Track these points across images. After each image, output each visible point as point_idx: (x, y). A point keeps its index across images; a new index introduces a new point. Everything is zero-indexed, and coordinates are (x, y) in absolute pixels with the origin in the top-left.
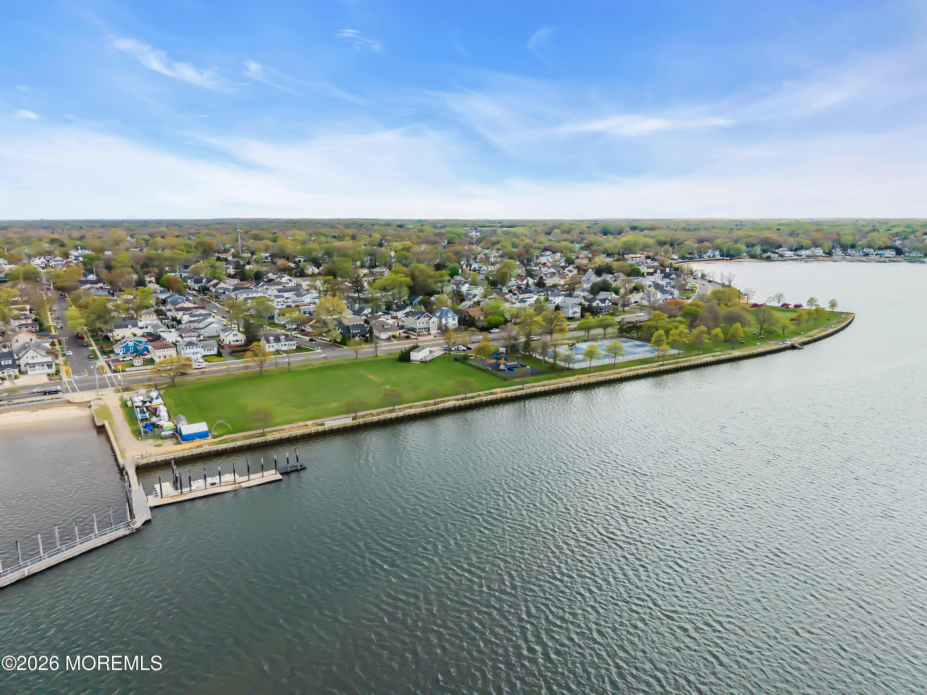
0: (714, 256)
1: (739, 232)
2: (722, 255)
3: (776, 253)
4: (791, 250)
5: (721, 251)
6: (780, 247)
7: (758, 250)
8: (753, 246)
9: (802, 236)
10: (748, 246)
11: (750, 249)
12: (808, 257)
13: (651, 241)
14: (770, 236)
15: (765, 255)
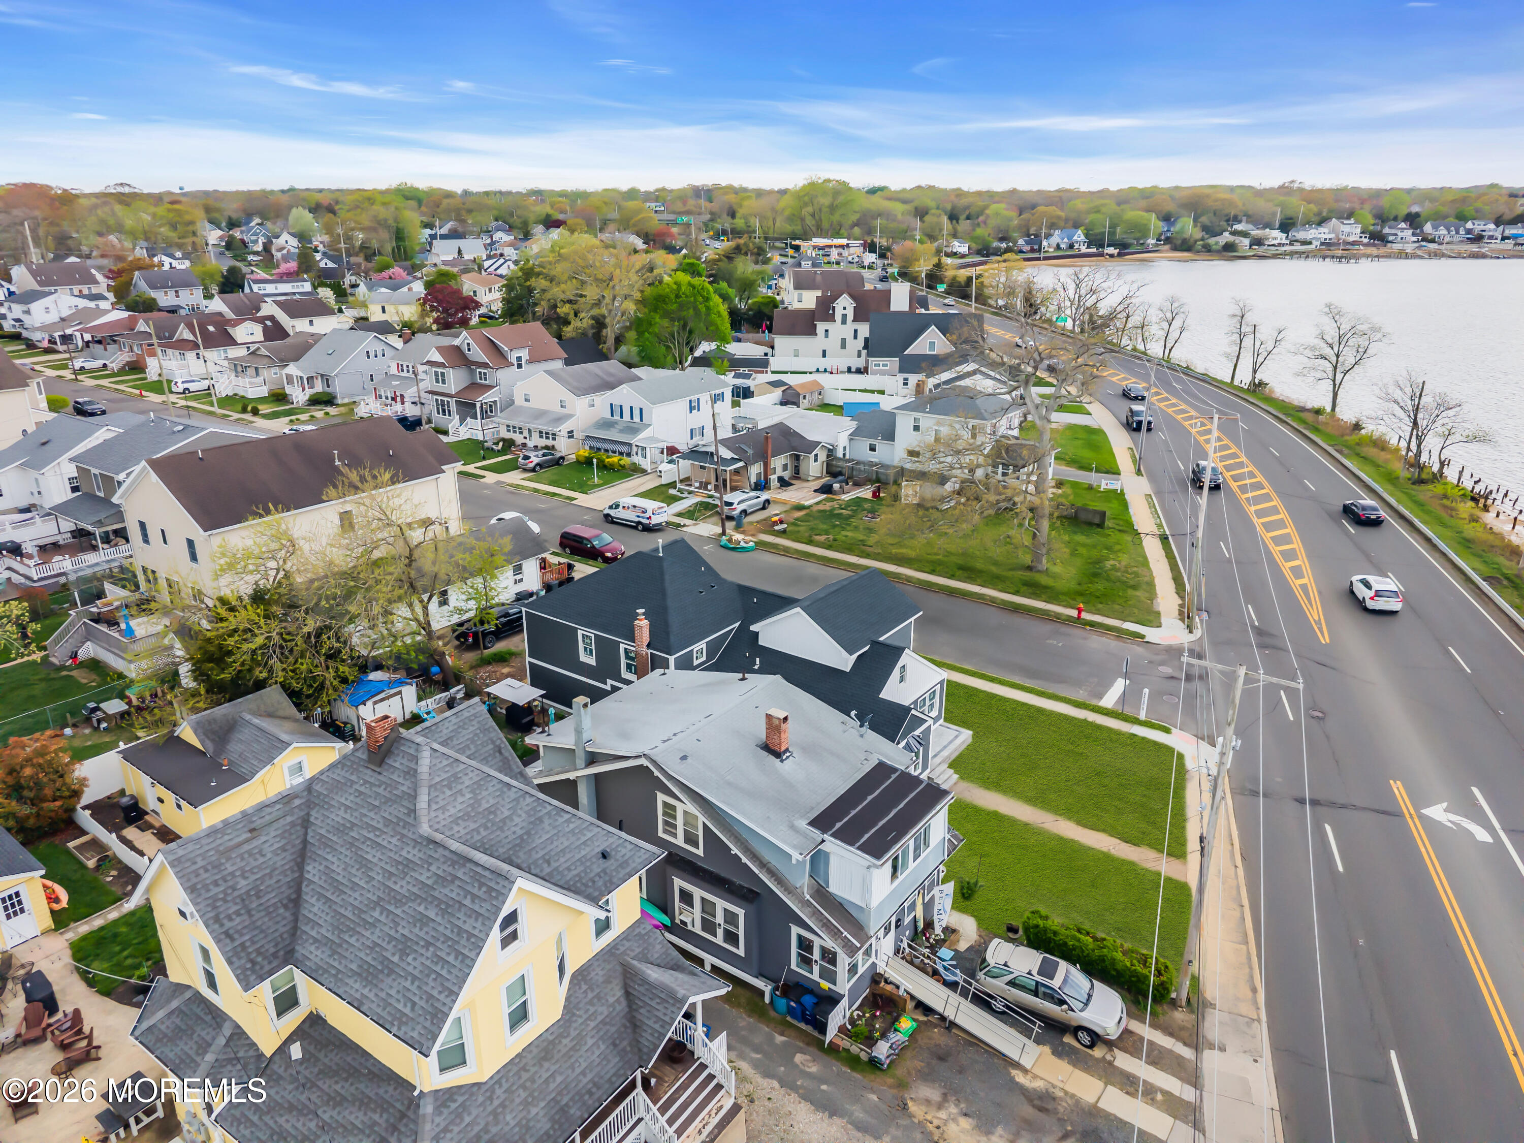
0: (1071, 246)
2: (1094, 243)
3: (1242, 234)
5: (1090, 232)
7: (1187, 226)
12: (1327, 244)
15: (1217, 243)
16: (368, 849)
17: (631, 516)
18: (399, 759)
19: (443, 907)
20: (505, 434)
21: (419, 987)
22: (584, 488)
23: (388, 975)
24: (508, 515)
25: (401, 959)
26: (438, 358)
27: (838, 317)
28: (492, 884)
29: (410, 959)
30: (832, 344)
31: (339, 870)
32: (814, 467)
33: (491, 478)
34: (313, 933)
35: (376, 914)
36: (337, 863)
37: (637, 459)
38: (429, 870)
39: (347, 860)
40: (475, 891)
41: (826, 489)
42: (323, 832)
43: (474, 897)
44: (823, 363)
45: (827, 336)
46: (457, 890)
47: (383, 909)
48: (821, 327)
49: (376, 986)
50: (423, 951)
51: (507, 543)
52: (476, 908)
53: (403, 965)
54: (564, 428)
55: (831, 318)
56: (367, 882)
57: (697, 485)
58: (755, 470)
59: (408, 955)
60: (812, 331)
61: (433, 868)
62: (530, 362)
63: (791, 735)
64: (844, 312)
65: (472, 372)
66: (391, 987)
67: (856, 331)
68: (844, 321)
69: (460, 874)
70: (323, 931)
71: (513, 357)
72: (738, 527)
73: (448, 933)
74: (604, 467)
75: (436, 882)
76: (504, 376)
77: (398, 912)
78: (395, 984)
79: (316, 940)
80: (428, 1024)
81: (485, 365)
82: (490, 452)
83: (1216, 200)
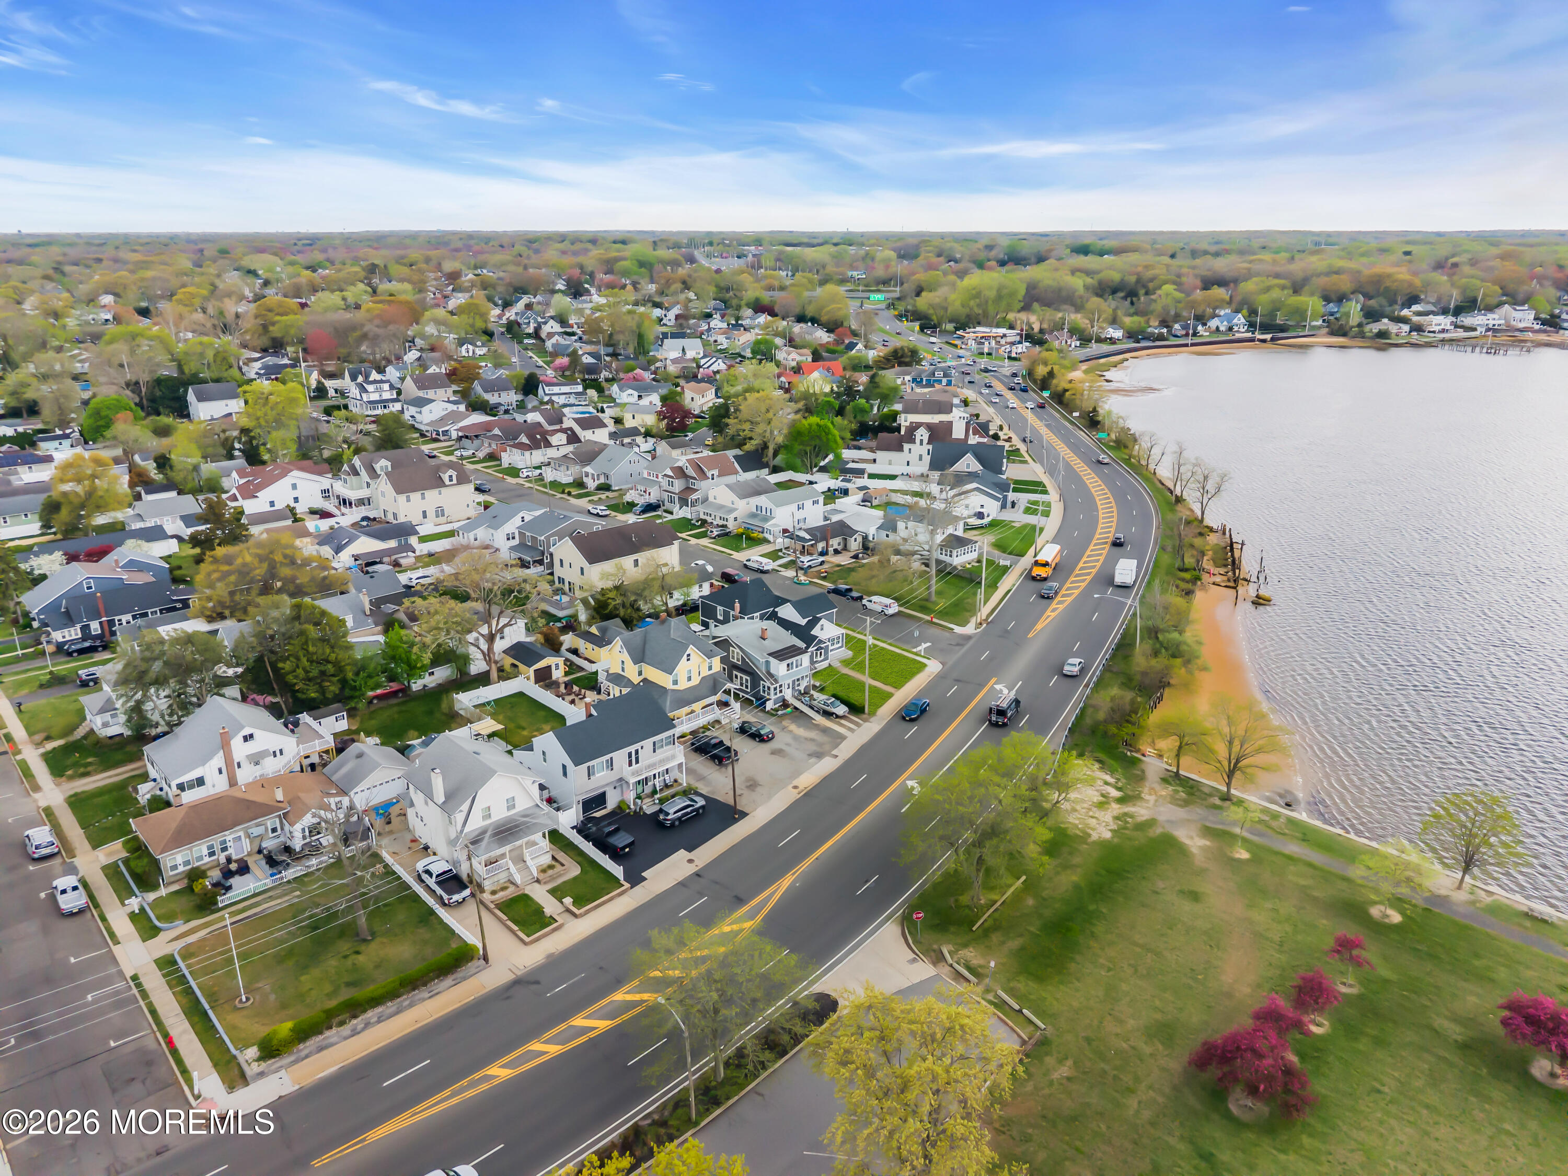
0: (1230, 329)
1: (1314, 259)
2: (1252, 326)
3: (1404, 320)
4: (1445, 312)
5: (1253, 312)
6: (1413, 300)
7: (1354, 310)
8: (1341, 299)
9: (1467, 269)
10: (1327, 299)
11: (1332, 307)
12: (1493, 330)
13: (1078, 283)
14: (1390, 270)
15: (1375, 328)
17: (755, 566)
20: (702, 517)
22: (738, 549)
24: (700, 562)
26: (671, 474)
27: (918, 441)
30: (914, 458)
32: (855, 545)
33: (694, 541)
37: (767, 536)
41: (856, 557)
44: (906, 470)
48: (906, 446)
51: (696, 576)
54: (732, 516)
55: (913, 441)
57: (791, 551)
58: (821, 546)
60: (899, 448)
62: (719, 476)
63: (768, 634)
64: (921, 438)
65: (687, 482)
67: (929, 450)
68: (921, 443)
71: (709, 474)
72: (805, 574)
74: (749, 538)
76: (703, 485)
81: (694, 478)
82: (694, 527)
83: (1396, 281)
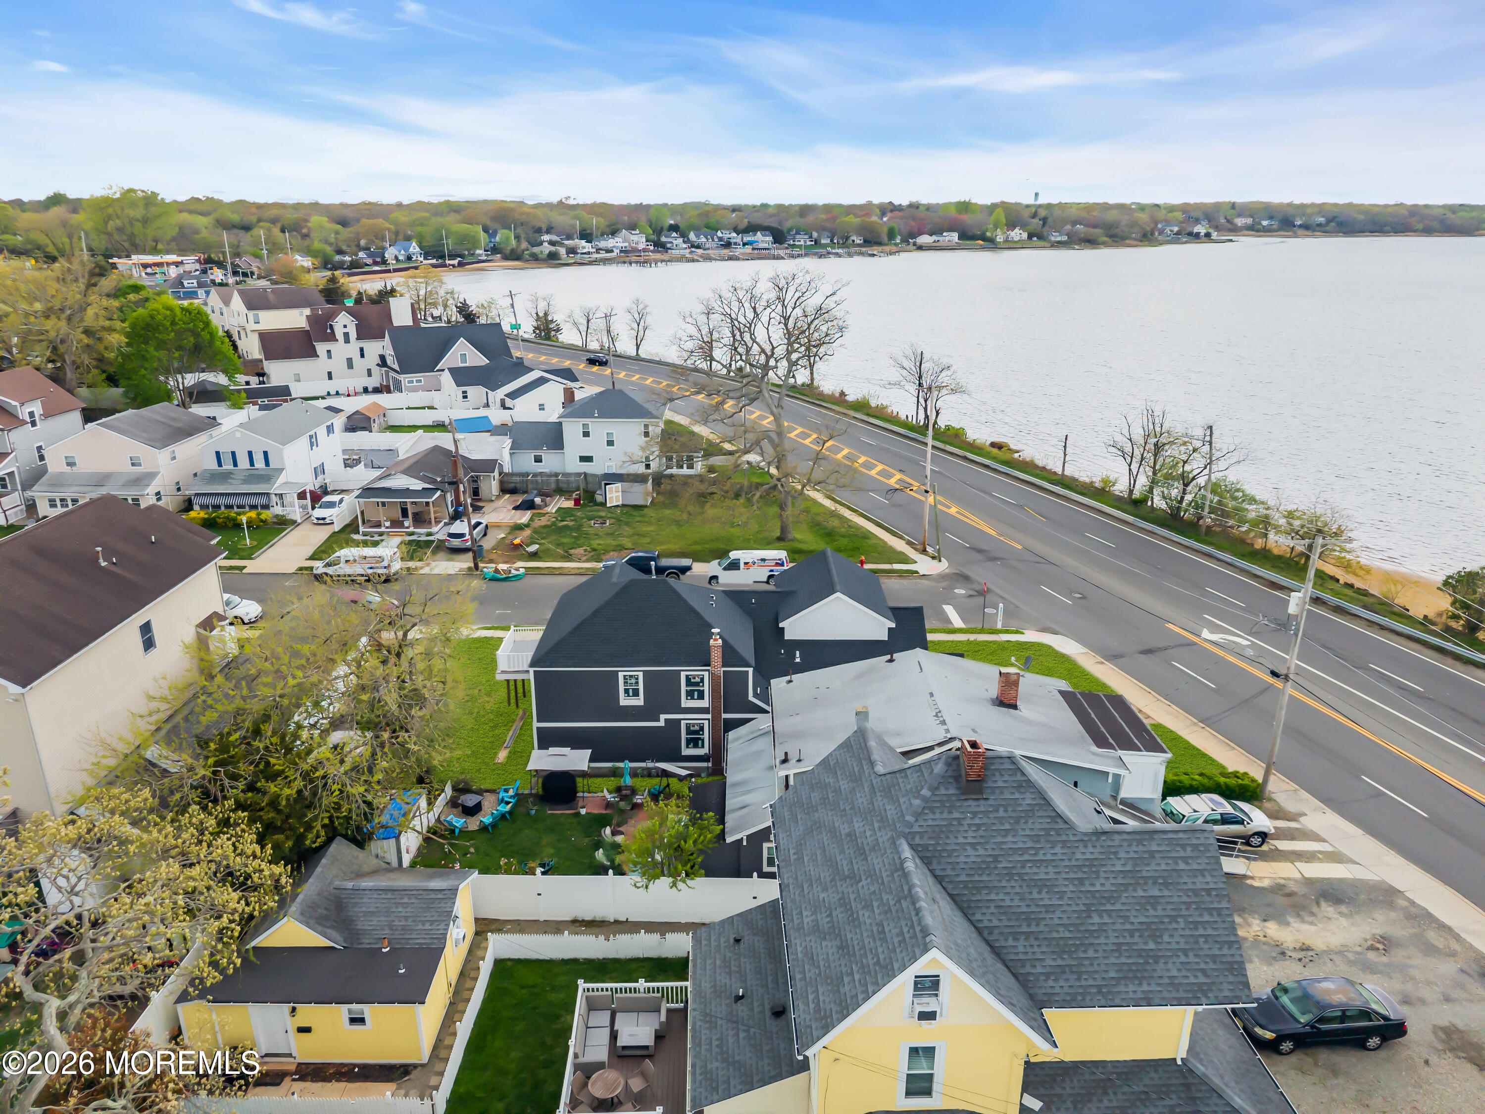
0: (409, 258)
7: (510, 237)
12: (624, 251)
15: (544, 250)
16: (1035, 870)
17: (359, 569)
18: (997, 777)
19: (1161, 881)
21: (1196, 956)
22: (240, 554)
23: (1156, 962)
25: (1157, 943)
27: (339, 335)
28: (1194, 842)
29: (1166, 938)
30: (337, 364)
31: (1016, 902)
34: (1039, 969)
35: (1096, 919)
36: (1007, 898)
37: (279, 510)
38: (1119, 859)
39: (1018, 890)
40: (1182, 854)
41: (526, 505)
42: (963, 878)
43: (1185, 860)
44: (332, 386)
45: (330, 357)
46: (1163, 862)
47: (1100, 914)
48: (321, 348)
49: (1152, 977)
50: (1175, 926)
52: (1195, 867)
53: (1165, 946)
54: (151, 490)
55: (331, 337)
56: (1061, 898)
57: (388, 524)
59: (1161, 936)
60: (314, 354)
61: (1122, 855)
62: (49, 416)
64: (346, 330)
66: (1168, 970)
67: (362, 350)
68: (347, 340)
69: (1155, 848)
70: (1049, 962)
73: (1185, 899)
75: (1136, 865)
76: (16, 438)
77: (1118, 906)
78: (1170, 966)
79: (1047, 975)
80: (1231, 978)
